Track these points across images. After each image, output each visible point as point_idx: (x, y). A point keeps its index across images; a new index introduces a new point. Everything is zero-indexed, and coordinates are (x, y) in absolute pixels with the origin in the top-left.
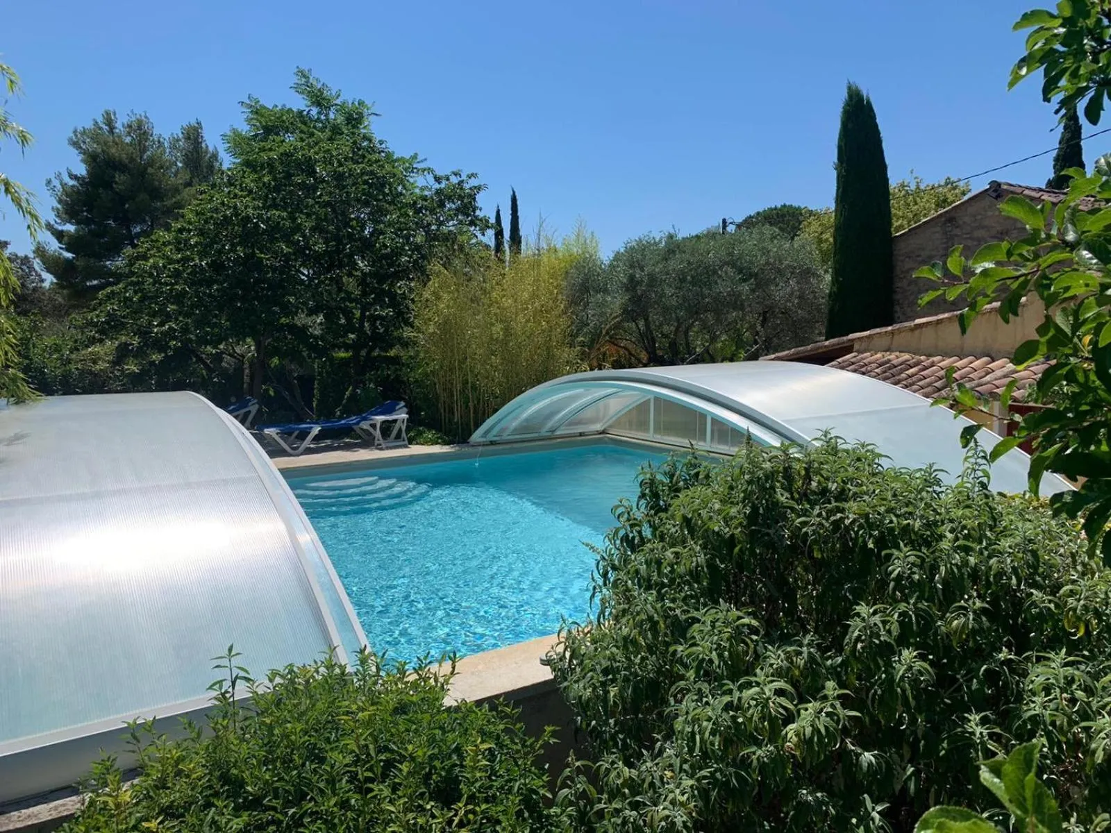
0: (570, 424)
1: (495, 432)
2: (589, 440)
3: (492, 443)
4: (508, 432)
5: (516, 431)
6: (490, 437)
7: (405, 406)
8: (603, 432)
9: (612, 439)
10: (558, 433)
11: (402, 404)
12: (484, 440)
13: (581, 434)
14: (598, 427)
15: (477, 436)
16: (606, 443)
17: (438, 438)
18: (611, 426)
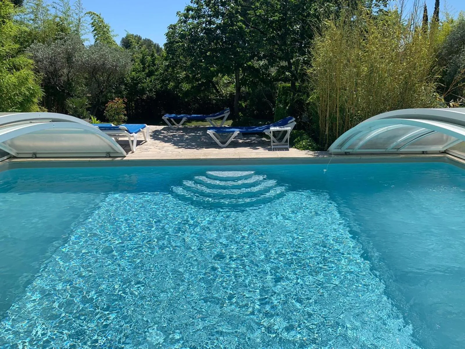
0: (413, 144)
1: (347, 145)
2: (429, 158)
3: (346, 154)
4: (357, 147)
5: (363, 147)
6: (344, 149)
7: (295, 121)
8: (445, 152)
9: (449, 158)
10: (402, 150)
11: (294, 119)
12: (339, 151)
13: (423, 153)
14: (441, 148)
15: (333, 148)
16: (444, 161)
17: (310, 145)
18: (453, 148)
